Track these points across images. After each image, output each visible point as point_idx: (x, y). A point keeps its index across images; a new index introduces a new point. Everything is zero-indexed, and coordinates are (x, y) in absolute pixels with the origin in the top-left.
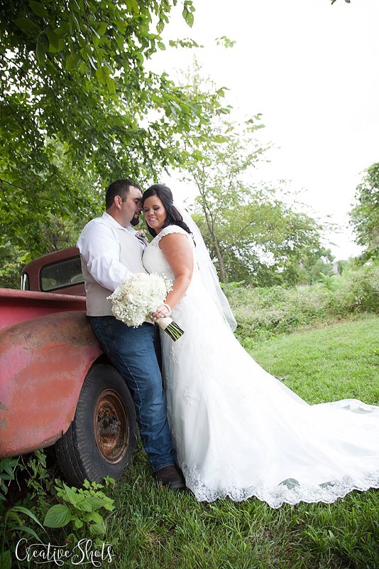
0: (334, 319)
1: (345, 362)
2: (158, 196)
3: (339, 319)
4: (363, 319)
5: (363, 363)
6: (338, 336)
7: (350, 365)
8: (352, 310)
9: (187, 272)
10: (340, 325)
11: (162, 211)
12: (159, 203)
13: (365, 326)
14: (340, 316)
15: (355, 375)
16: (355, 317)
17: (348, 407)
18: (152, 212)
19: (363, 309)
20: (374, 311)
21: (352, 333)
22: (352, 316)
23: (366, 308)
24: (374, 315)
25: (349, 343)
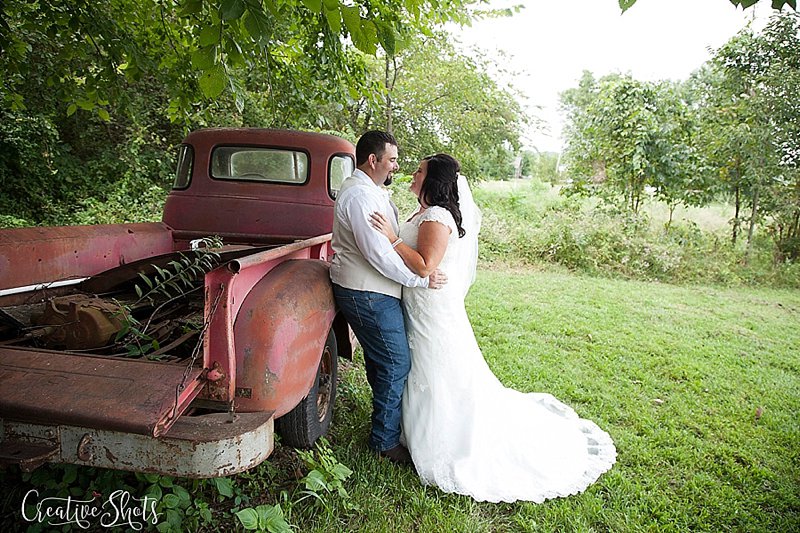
0: (518, 262)
3: (525, 263)
4: (552, 272)
5: (552, 342)
6: (523, 290)
7: (539, 341)
8: (542, 256)
10: (524, 271)
13: (556, 286)
14: (527, 260)
16: (544, 266)
17: (542, 401)
19: (555, 259)
20: (567, 265)
21: (540, 291)
22: (541, 264)
23: (559, 258)
24: (566, 270)
25: (537, 306)
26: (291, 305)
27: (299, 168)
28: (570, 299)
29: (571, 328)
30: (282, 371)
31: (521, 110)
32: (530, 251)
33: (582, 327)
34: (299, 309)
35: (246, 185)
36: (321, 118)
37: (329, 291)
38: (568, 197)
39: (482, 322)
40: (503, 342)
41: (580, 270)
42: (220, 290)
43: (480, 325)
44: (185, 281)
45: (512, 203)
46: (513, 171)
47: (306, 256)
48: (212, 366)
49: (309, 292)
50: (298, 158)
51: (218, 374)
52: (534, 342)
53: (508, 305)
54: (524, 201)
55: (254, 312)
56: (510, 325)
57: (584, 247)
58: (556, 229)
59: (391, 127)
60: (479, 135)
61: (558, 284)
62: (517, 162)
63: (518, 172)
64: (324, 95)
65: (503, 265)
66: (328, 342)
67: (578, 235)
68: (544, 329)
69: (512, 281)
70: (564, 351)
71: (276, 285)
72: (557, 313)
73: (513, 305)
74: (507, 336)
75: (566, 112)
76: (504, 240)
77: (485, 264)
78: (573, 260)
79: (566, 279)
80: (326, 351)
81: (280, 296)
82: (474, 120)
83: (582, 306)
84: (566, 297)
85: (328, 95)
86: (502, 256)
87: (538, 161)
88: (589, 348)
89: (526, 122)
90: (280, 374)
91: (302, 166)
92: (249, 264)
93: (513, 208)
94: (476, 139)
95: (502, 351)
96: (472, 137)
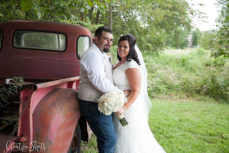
0: (184, 95)
1: (189, 135)
2: (129, 42)
3: (188, 96)
4: (205, 101)
5: (200, 138)
6: (186, 111)
7: (193, 137)
8: (198, 92)
9: (138, 89)
10: (188, 100)
11: (128, 50)
12: (128, 46)
13: (206, 109)
14: (190, 94)
15: (196, 146)
16: (200, 98)
18: (123, 49)
19: (206, 94)
20: (214, 97)
21: (195, 111)
22: (198, 97)
23: (209, 93)
24: (213, 100)
25: (193, 119)
26: (59, 109)
27: (60, 42)
28: (213, 116)
29: (212, 132)
30: (54, 140)
31: (190, 7)
32: (191, 89)
33: (219, 131)
34: (63, 110)
35: (32, 51)
36: (73, 16)
37: (78, 103)
38: (216, 58)
39: (161, 127)
40: (171, 137)
41: (222, 100)
42: (27, 99)
43: (160, 128)
44: (4, 100)
45: (183, 63)
46: (187, 43)
47: (65, 87)
48: (22, 135)
49: (68, 103)
50: (60, 37)
51: (24, 139)
52: (190, 138)
53: (176, 119)
54: (191, 61)
55: (42, 111)
56: (176, 129)
57: (224, 87)
58: (207, 76)
59: (112, 19)
60: (163, 22)
61: (207, 108)
62: (190, 38)
63: (190, 44)
64: (73, 4)
65: (175, 97)
66: (76, 131)
67: (220, 80)
68: (196, 131)
69: (180, 105)
70: (207, 143)
71: (52, 99)
72: (205, 123)
73: (179, 118)
74: (174, 135)
75: (222, 5)
76: (176, 83)
77: (165, 96)
78: (218, 94)
79: (212, 105)
80: (75, 135)
81: (54, 104)
82: (160, 14)
83: (221, 120)
84: (211, 115)
85: (76, 4)
86: (174, 92)
87: (203, 37)
88: (222, 142)
89: (192, 14)
90: (54, 141)
91: (62, 41)
92: (41, 87)
93: (184, 65)
94: (161, 25)
95: (171, 142)
96: (159, 24)
